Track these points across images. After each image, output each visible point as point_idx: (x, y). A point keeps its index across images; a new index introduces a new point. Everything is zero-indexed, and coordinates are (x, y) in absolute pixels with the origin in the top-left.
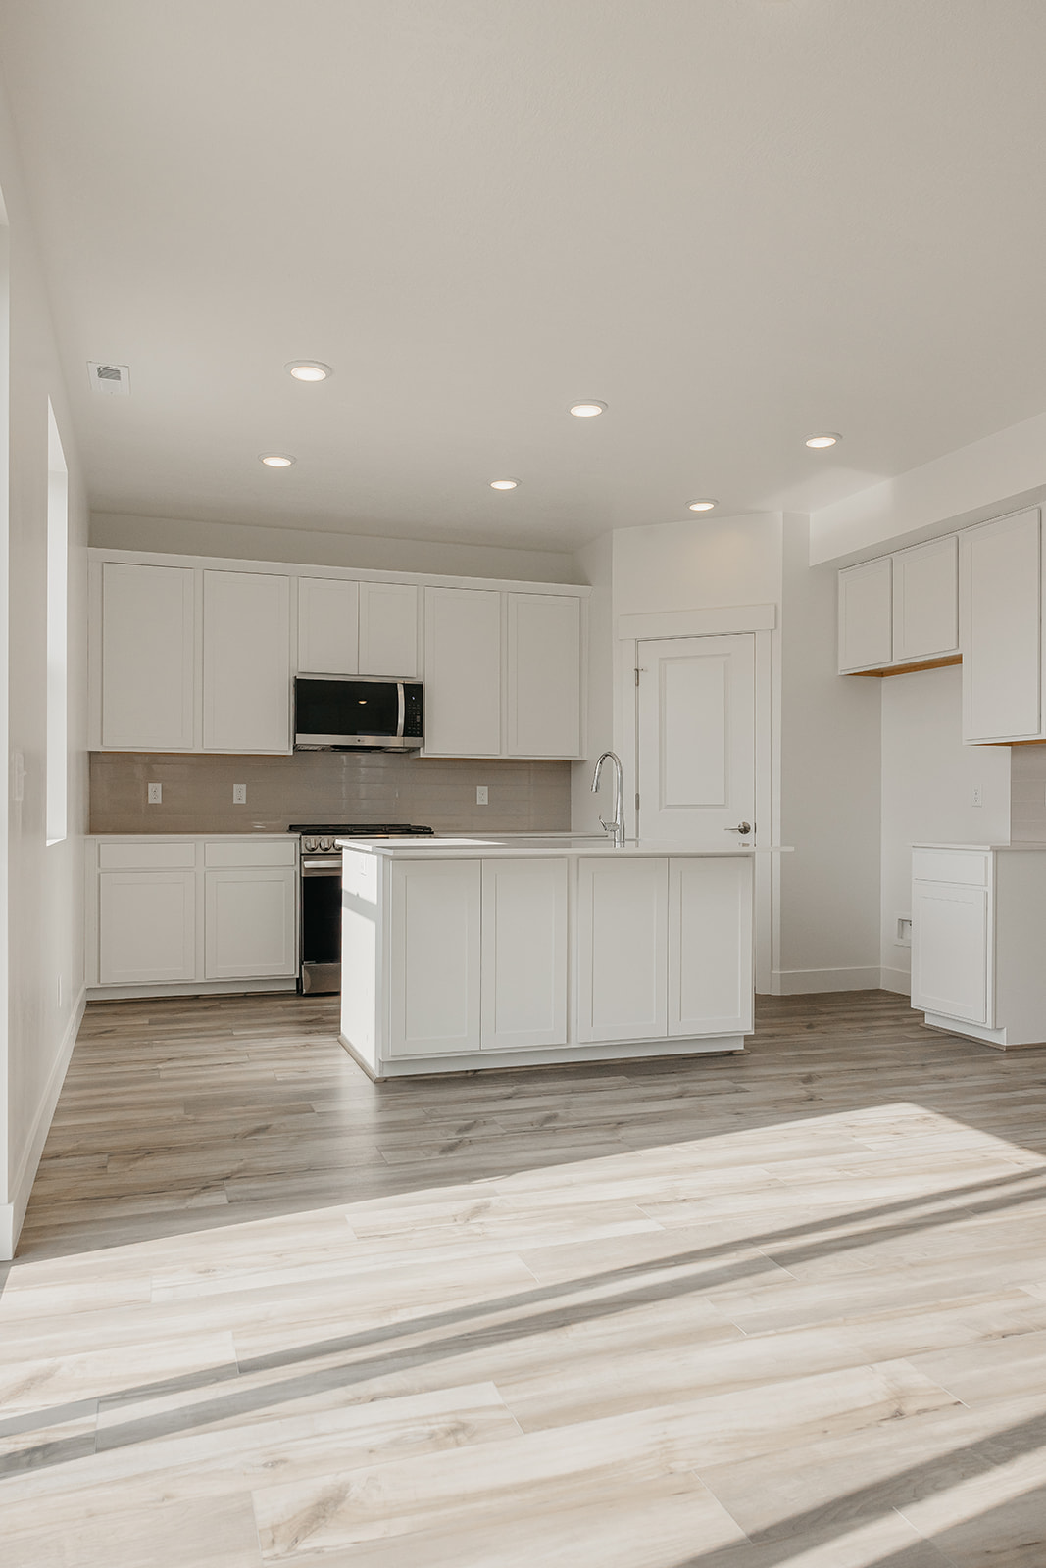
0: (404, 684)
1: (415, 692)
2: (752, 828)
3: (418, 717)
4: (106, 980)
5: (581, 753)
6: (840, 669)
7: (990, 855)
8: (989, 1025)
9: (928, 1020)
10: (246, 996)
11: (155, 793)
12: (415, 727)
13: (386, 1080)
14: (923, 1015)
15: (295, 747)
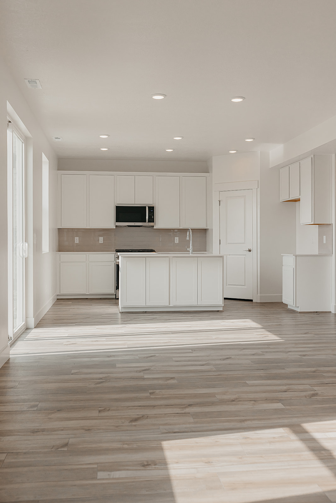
0: (148, 207)
1: (152, 209)
2: (252, 250)
3: (153, 217)
4: (62, 293)
5: (207, 226)
6: (280, 200)
7: (294, 257)
8: (294, 306)
9: (289, 307)
10: (101, 299)
11: (77, 240)
12: (152, 220)
13: (122, 312)
14: (287, 305)
15: (116, 226)
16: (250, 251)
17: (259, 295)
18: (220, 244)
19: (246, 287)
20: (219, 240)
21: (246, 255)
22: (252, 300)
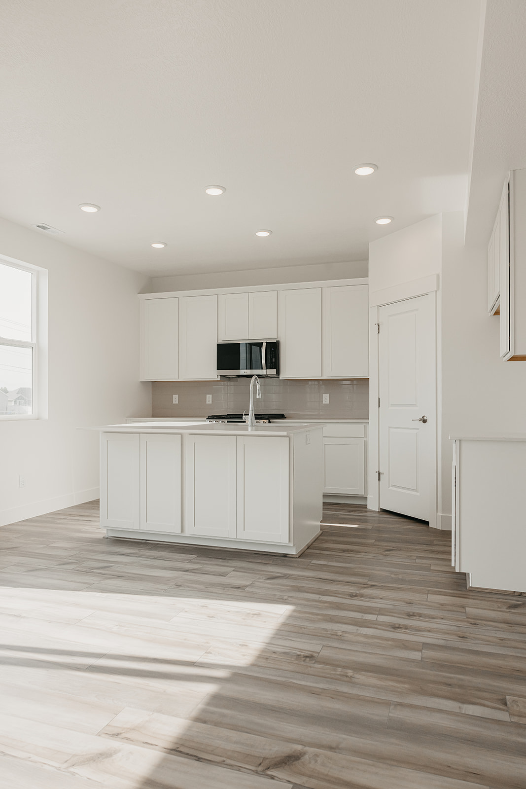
16: (425, 421)
17: (440, 514)
18: (379, 406)
19: (418, 494)
20: (378, 399)
21: (418, 429)
22: (428, 522)
